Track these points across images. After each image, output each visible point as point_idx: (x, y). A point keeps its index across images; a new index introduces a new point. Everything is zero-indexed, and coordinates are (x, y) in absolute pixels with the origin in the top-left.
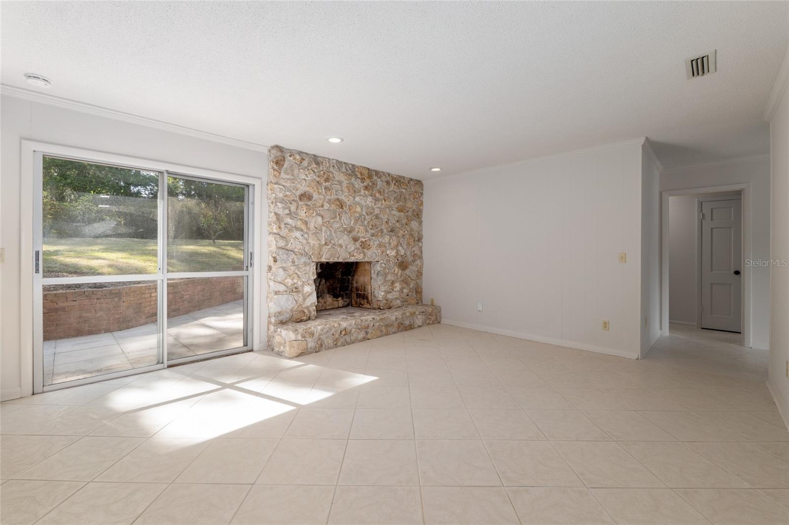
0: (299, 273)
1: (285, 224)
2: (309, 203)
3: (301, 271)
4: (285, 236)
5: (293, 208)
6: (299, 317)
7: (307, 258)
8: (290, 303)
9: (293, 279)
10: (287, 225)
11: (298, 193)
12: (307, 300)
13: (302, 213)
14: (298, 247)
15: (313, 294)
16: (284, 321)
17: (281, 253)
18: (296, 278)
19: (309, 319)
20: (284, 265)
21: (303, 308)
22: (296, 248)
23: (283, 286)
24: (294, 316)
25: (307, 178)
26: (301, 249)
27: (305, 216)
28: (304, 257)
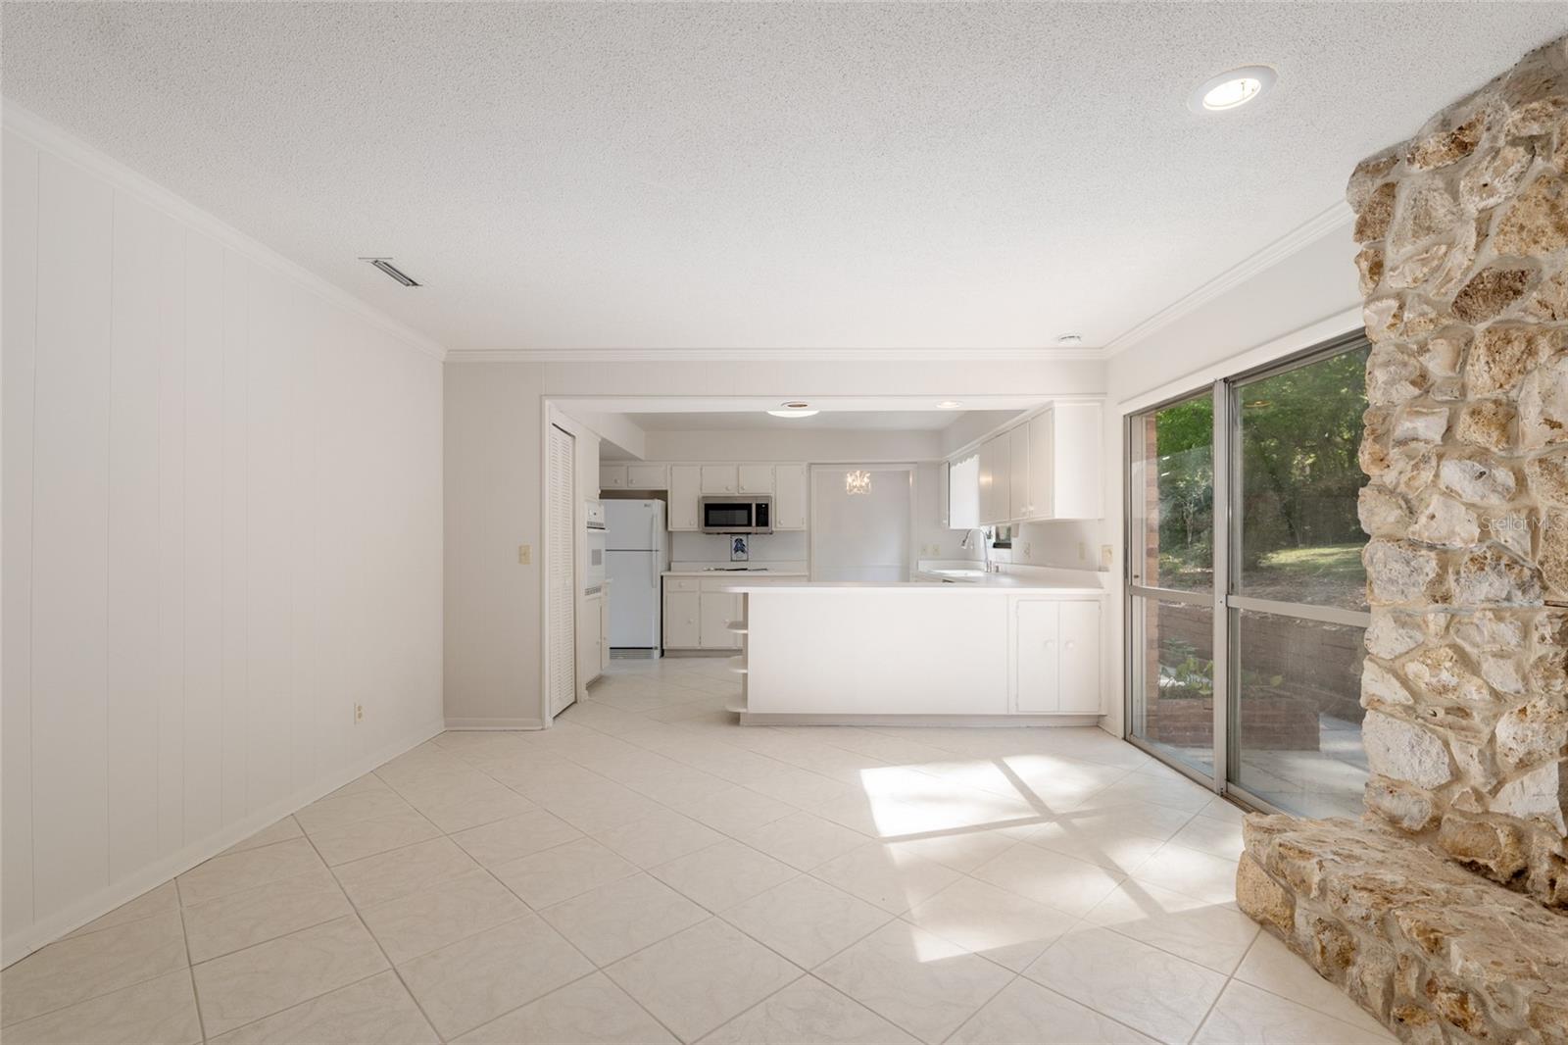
0: (1468, 648)
1: (1401, 443)
2: (1513, 310)
3: (1478, 639)
4: (1402, 488)
5: (1437, 364)
6: (1469, 844)
7: (1511, 579)
8: (1428, 763)
9: (1436, 667)
10: (1413, 445)
11: (1453, 290)
12: (1508, 787)
13: (1481, 377)
14: (1463, 533)
15: (1543, 771)
16: (1405, 824)
17: (1380, 554)
18: (1448, 664)
19: (1517, 880)
20: (1400, 600)
21: (1487, 812)
22: (1452, 533)
23: (1396, 684)
24: (1446, 828)
25: (1492, 201)
26: (1473, 541)
27: (1489, 382)
28: (1493, 577)
